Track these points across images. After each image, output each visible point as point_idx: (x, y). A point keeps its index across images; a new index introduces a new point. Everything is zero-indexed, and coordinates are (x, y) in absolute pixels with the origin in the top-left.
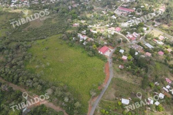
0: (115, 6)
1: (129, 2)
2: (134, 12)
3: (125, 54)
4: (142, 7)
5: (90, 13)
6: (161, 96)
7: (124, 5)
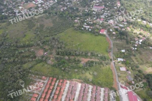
0: (91, 6)
1: (99, 2)
2: (104, 8)
3: (113, 31)
4: (108, 4)
5: (78, 12)
6: (136, 45)
7: (97, 4)
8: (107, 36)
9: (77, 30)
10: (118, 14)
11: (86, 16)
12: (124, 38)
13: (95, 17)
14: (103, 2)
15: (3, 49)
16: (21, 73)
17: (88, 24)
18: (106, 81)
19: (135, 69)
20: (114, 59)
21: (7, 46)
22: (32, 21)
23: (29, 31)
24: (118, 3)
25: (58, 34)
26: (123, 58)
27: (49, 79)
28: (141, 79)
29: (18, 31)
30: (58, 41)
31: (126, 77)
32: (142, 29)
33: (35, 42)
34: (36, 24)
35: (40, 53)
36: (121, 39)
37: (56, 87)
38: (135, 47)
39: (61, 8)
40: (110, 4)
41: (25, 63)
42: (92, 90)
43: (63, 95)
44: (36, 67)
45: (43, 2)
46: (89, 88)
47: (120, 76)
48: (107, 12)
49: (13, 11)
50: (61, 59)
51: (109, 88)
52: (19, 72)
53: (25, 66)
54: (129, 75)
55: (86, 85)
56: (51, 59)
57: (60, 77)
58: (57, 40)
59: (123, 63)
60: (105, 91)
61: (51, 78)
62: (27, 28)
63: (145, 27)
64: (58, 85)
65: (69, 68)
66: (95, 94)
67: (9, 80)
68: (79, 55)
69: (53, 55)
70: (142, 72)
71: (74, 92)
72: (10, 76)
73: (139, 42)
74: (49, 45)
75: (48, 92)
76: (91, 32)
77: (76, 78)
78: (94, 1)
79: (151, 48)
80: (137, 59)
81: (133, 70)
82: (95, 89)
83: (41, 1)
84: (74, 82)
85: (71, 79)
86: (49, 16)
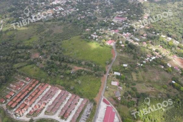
0: (112, 16)
1: (122, 13)
2: (126, 20)
3: (123, 44)
4: (131, 16)
5: (95, 22)
6: (144, 62)
7: (119, 16)
8: (114, 47)
11: (101, 27)
12: (131, 52)
13: (111, 28)
14: (127, 14)
17: (97, 34)
18: (89, 93)
19: (129, 86)
20: (110, 72)
21: (8, 45)
22: (43, 26)
23: (37, 35)
24: (145, 16)
25: (62, 40)
26: (121, 72)
27: (32, 81)
28: (130, 97)
29: (26, 34)
30: (58, 46)
31: (114, 92)
33: (35, 45)
35: (36, 56)
36: (128, 52)
37: (35, 90)
38: (142, 63)
39: (80, 17)
40: (135, 16)
41: (17, 63)
42: (70, 98)
43: (38, 98)
44: (25, 67)
45: (63, 9)
46: (67, 96)
47: (108, 90)
48: (128, 25)
49: (31, 16)
51: (89, 99)
52: (6, 70)
53: (16, 66)
54: (119, 91)
55: (66, 93)
57: (43, 80)
59: (118, 77)
60: (83, 102)
61: (34, 80)
62: (36, 32)
63: (167, 44)
64: (38, 87)
65: (55, 73)
66: (71, 102)
69: (47, 59)
71: (50, 96)
73: (150, 58)
74: (47, 49)
75: (25, 92)
76: (97, 42)
77: (59, 84)
78: (117, 12)
79: (163, 67)
80: (138, 76)
81: (126, 86)
82: (73, 98)
83: (61, 8)
84: (56, 87)
85: (53, 84)
86: (63, 23)
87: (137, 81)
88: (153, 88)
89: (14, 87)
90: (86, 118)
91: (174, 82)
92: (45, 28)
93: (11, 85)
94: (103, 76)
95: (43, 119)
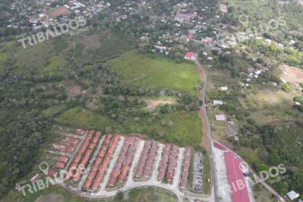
0: (173, 13)
1: (187, 6)
2: (196, 17)
3: (209, 56)
4: (203, 10)
5: (148, 24)
6: (248, 80)
7: (183, 10)
8: (197, 63)
9: (143, 53)
10: (221, 27)
11: (162, 31)
12: (226, 67)
13: (177, 31)
14: (195, 6)
15: (7, 84)
16: (38, 124)
17: (164, 44)
18: (188, 137)
19: (242, 118)
20: (207, 102)
21: (15, 79)
22: (62, 37)
23: (56, 55)
24: (222, 8)
25: (108, 60)
26: (223, 100)
27: (89, 133)
28: (251, 134)
29: (36, 55)
30: (107, 71)
31: (225, 130)
32: (263, 53)
33: (66, 73)
34: (69, 43)
35: (75, 91)
36: (222, 68)
37: (100, 147)
38: (245, 82)
39: (118, 16)
40: (208, 9)
41: (47, 107)
42: (163, 150)
43: (111, 158)
44: (66, 114)
45: (84, 6)
46: (158, 147)
47: (215, 128)
48: (201, 24)
49: (28, 22)
50: (111, 100)
51: (193, 147)
52: (36, 122)
53: (47, 112)
54: (230, 127)
55: (154, 143)
56: (94, 100)
57: (108, 129)
58: (106, 69)
59: (221, 108)
60: (185, 153)
61: (92, 132)
62: (53, 49)
63: (269, 50)
64: (104, 142)
65: (124, 115)
66: (169, 156)
67: (17, 134)
68: (144, 94)
69: (97, 94)
70: (254, 122)
71: (131, 153)
72: (20, 128)
73: (254, 74)
74: (90, 78)
75: (86, 153)
76: (168, 56)
77: (137, 132)
78: (178, 5)
79: (275, 84)
80: (248, 101)
81: (238, 119)
82: (168, 149)
83: (79, 3)
84: (133, 138)
85: (127, 134)
86: (94, 30)
87: (249, 110)
88: (275, 117)
89: (62, 148)
90: (201, 175)
91: (298, 103)
92: (67, 42)
93: (55, 146)
94: (199, 109)
95: (135, 188)
